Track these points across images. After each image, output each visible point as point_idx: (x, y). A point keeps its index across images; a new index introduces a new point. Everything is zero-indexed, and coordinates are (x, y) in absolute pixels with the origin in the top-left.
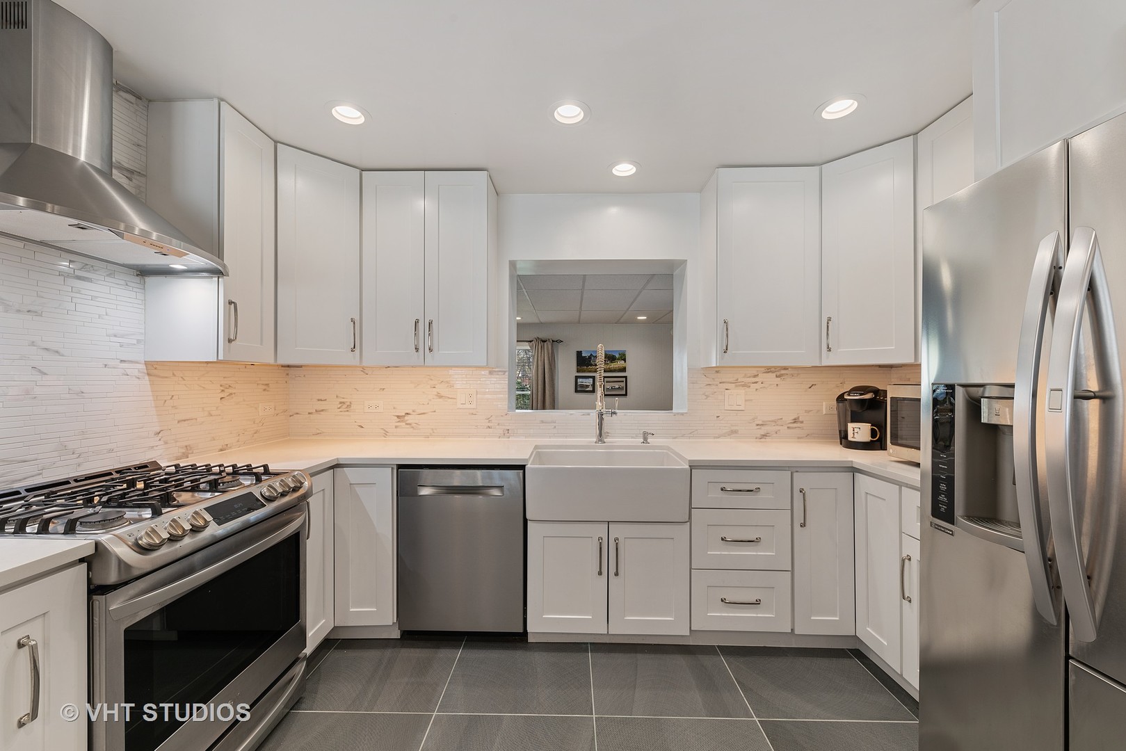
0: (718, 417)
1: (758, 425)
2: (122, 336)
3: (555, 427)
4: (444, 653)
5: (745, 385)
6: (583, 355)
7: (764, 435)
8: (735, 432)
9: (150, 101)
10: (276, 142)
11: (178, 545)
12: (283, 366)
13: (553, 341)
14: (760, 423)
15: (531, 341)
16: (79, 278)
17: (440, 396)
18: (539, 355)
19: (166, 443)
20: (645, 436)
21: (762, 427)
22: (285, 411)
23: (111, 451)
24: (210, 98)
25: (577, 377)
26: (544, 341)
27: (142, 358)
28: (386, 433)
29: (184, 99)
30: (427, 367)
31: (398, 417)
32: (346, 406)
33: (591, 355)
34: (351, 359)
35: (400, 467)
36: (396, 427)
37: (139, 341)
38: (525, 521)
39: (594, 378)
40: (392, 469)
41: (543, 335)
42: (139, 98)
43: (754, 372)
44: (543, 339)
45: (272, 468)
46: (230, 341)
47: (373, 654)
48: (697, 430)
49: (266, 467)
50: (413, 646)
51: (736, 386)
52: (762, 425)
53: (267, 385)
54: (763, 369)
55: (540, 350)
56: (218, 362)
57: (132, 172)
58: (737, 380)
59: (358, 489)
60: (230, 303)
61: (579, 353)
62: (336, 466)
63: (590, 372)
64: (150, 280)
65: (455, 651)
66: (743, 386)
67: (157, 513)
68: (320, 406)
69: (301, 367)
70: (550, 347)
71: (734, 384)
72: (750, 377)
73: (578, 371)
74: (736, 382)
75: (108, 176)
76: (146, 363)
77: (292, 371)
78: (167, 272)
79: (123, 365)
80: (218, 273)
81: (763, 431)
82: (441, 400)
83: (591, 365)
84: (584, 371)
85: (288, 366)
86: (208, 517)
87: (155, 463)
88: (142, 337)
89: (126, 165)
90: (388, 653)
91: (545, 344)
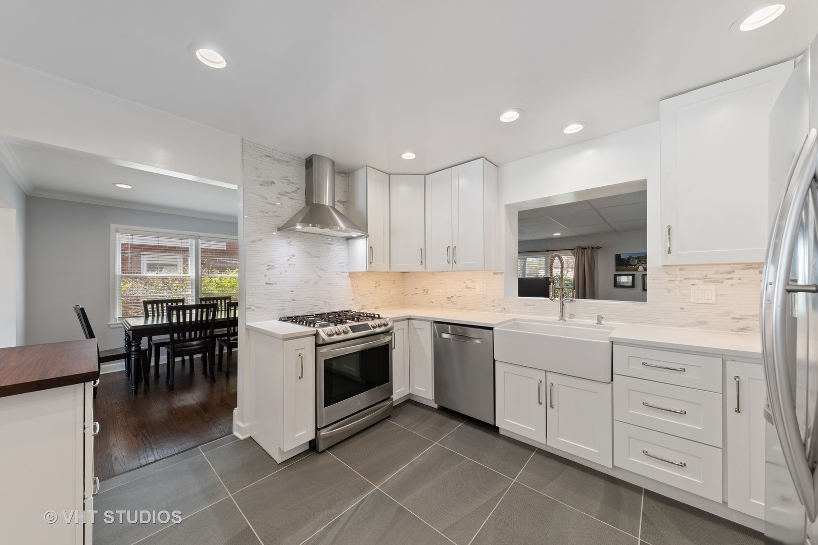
0: (682, 308)
1: (734, 318)
2: (342, 263)
3: (534, 308)
4: (453, 422)
5: (716, 281)
6: (622, 257)
7: (742, 329)
8: (705, 323)
9: (349, 173)
10: (389, 174)
11: (332, 337)
12: (401, 272)
13: (593, 248)
14: (738, 316)
15: (573, 249)
16: (329, 244)
17: (467, 287)
18: (580, 259)
19: (356, 303)
20: (600, 319)
21: (740, 321)
22: (403, 293)
23: (339, 305)
24: (363, 167)
25: (616, 276)
26: (584, 249)
27: (347, 271)
28: (442, 306)
29: (357, 170)
30: (454, 271)
31: (448, 298)
32: (426, 291)
33: (630, 256)
34: (420, 268)
35: (436, 322)
36: (447, 303)
37: (347, 265)
38: (494, 361)
39: (633, 276)
40: (431, 323)
41: (583, 244)
42: (346, 174)
43: (729, 268)
44: (584, 247)
45: (381, 316)
46: (371, 263)
47: (424, 411)
48: (657, 318)
49: (379, 315)
50: (441, 414)
51: (705, 282)
52: (740, 319)
53: (394, 281)
54: (741, 266)
55: (580, 255)
56: (367, 272)
57: (344, 202)
58: (707, 276)
59: (418, 331)
60: (371, 247)
61: (618, 257)
62: (409, 319)
63: (629, 270)
64: (350, 241)
65: (459, 423)
66: (714, 282)
67: (336, 325)
68: (416, 291)
69: (408, 272)
70: (589, 253)
71: (702, 280)
72: (723, 273)
73: (617, 270)
74: (705, 279)
75: (333, 208)
76: (349, 273)
77: (405, 274)
78: (352, 238)
79: (343, 274)
80: (367, 236)
81: (742, 324)
82: (467, 289)
83: (631, 265)
84: (623, 270)
85: (404, 272)
86: (349, 329)
87: (351, 310)
88: (347, 263)
89: (342, 200)
90: (430, 413)
91: (585, 250)
